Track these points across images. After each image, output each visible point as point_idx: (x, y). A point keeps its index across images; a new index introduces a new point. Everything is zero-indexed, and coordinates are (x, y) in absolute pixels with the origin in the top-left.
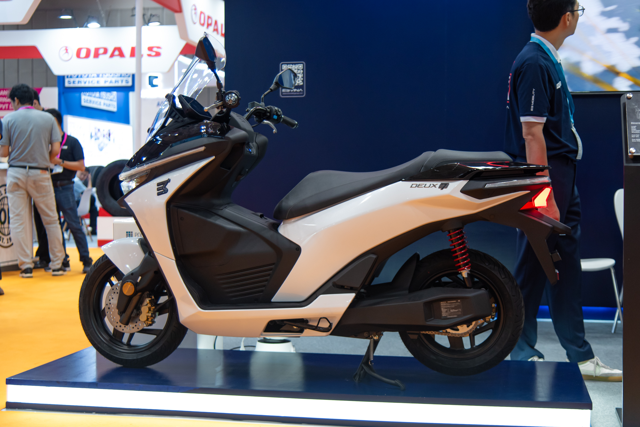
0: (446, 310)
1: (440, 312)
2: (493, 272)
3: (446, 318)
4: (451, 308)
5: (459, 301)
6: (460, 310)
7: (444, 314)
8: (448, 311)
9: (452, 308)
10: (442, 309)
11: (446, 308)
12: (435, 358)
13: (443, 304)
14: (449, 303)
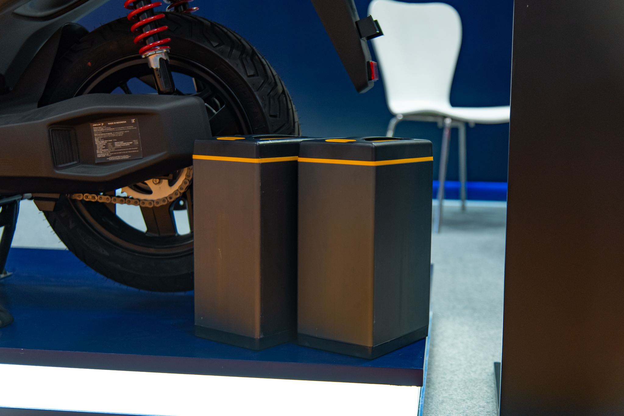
0: (104, 142)
1: (93, 147)
2: (227, 61)
3: (105, 163)
4: (115, 138)
5: (133, 121)
6: (136, 142)
7: (101, 153)
8: (110, 144)
9: (119, 139)
10: (96, 140)
11: (105, 139)
12: (106, 253)
13: (97, 128)
14: (112, 126)
